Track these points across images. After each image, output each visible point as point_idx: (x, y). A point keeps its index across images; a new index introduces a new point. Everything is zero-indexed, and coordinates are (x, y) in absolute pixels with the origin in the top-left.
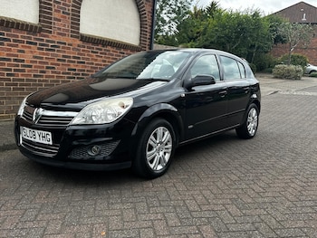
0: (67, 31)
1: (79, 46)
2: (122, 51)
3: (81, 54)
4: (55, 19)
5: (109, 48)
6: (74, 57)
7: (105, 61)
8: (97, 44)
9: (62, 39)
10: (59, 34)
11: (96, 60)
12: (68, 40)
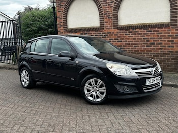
0: (111, 26)
1: (117, 33)
2: (149, 30)
3: (119, 37)
4: (106, 22)
5: (138, 30)
6: (115, 39)
7: (135, 39)
8: (129, 29)
9: (109, 31)
10: (107, 29)
11: (129, 39)
12: (112, 31)
